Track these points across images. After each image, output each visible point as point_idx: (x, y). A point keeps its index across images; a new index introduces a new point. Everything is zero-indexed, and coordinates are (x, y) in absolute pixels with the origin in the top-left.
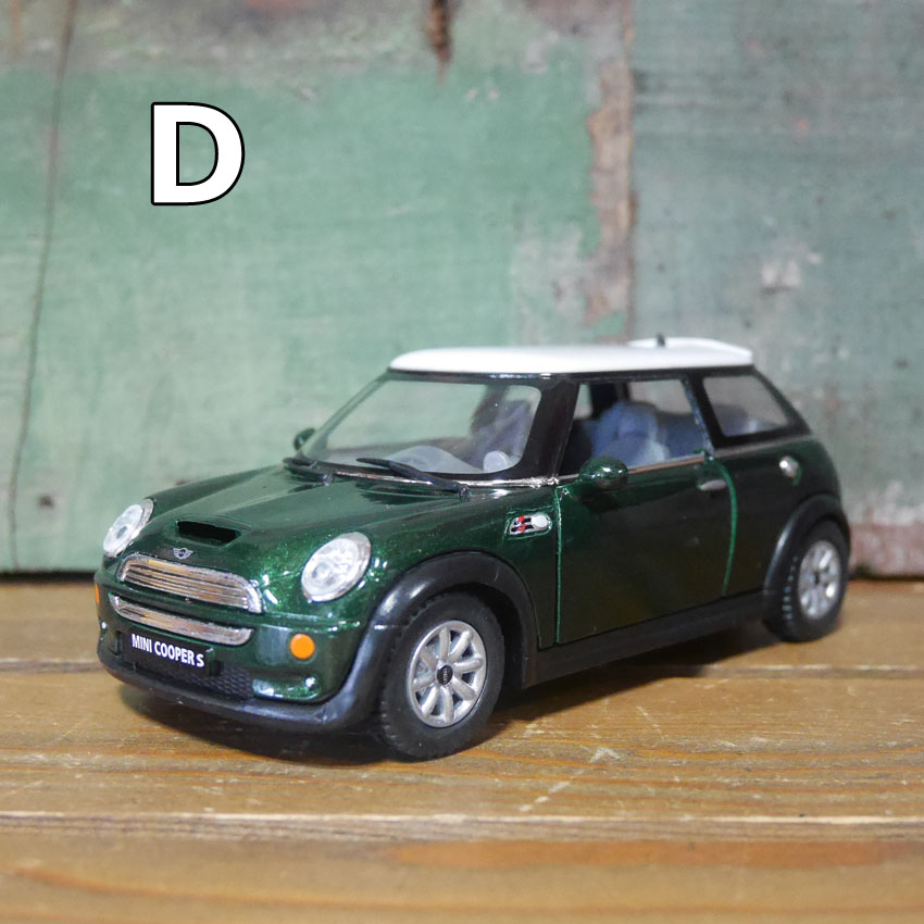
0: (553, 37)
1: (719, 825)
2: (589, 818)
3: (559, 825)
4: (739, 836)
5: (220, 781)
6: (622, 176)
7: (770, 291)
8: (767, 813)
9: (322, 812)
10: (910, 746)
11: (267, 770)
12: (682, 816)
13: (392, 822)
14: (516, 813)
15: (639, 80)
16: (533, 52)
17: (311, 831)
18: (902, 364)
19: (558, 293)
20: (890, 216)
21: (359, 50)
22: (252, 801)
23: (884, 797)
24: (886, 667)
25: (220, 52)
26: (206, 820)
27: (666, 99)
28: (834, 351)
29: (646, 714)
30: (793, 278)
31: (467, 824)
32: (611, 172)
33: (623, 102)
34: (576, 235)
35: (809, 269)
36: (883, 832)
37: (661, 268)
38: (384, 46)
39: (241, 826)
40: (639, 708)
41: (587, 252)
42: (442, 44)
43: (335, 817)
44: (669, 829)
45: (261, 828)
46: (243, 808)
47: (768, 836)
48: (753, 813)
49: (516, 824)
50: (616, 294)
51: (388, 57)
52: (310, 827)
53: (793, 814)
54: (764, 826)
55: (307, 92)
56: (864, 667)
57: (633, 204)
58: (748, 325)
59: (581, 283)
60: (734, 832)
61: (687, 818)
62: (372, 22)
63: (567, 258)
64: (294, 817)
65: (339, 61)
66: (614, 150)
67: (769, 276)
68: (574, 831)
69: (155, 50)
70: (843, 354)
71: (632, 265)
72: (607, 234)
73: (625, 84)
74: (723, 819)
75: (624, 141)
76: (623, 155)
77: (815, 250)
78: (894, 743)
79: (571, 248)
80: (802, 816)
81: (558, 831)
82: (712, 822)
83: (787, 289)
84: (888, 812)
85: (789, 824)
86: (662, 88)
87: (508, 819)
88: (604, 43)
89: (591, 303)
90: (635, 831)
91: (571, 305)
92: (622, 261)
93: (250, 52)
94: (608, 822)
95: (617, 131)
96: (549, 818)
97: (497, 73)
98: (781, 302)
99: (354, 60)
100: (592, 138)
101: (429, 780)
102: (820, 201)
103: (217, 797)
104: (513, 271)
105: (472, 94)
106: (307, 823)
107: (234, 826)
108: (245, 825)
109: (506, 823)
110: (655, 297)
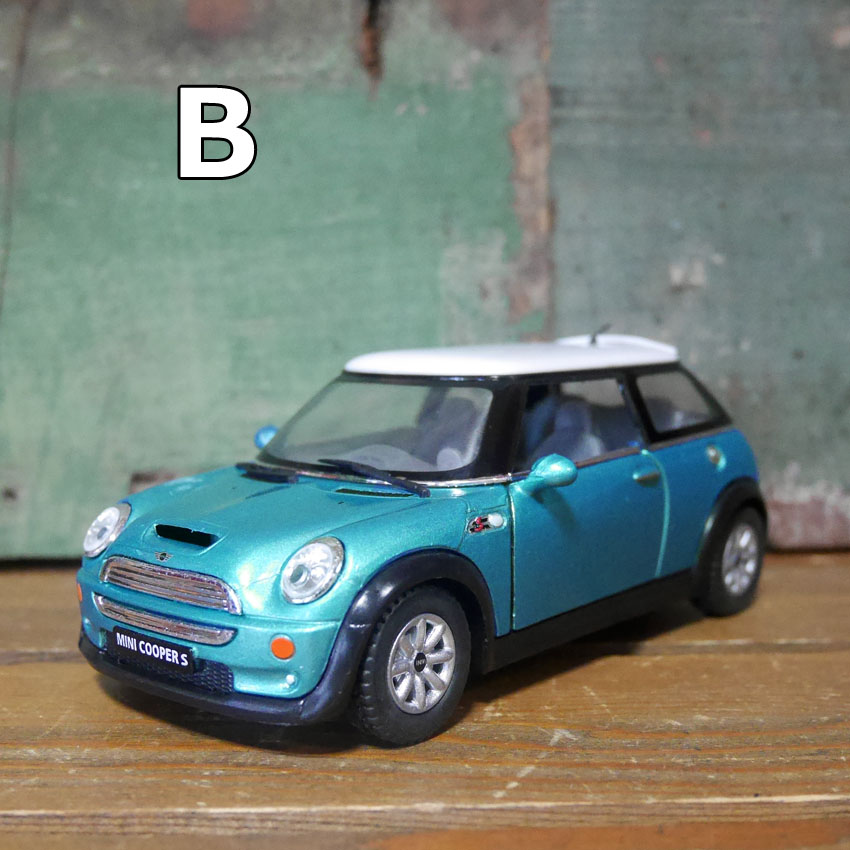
0: (476, 56)
1: (680, 806)
2: (560, 803)
3: (533, 810)
4: (698, 816)
5: (207, 773)
6: (542, 185)
7: (678, 290)
8: (723, 794)
9: (309, 803)
10: (840, 721)
11: (250, 761)
12: (647, 799)
13: (375, 812)
14: (493, 800)
15: (556, 95)
16: (458, 71)
17: (299, 822)
18: (798, 355)
19: (484, 293)
20: (786, 219)
21: (296, 68)
22: (241, 794)
23: (827, 774)
24: (803, 641)
26: (199, 814)
27: (581, 113)
28: (736, 344)
29: (592, 694)
30: (699, 277)
31: (446, 811)
32: (532, 181)
33: (541, 117)
34: (499, 240)
35: (712, 269)
36: (832, 809)
37: (578, 269)
38: (319, 65)
39: (233, 819)
40: (586, 687)
41: (510, 254)
42: (373, 63)
43: (321, 808)
44: (634, 811)
45: (253, 820)
46: (233, 801)
47: (726, 816)
48: (710, 794)
49: (492, 810)
50: (537, 293)
51: (323, 75)
52: (298, 819)
53: (748, 795)
54: (721, 806)
56: (782, 641)
57: (552, 209)
58: (658, 321)
59: (505, 284)
60: (694, 812)
61: (651, 800)
62: (307, 42)
63: (492, 261)
64: (282, 809)
65: (278, 79)
66: (534, 161)
67: (677, 275)
68: (546, 816)
69: (104, 70)
70: (745, 346)
71: (551, 266)
72: (528, 239)
73: (543, 99)
74: (684, 801)
75: (542, 153)
76: (542, 165)
77: (718, 250)
78: (825, 718)
79: (495, 251)
80: (756, 795)
81: (531, 815)
82: (674, 803)
83: (693, 287)
84: (834, 790)
85: (745, 803)
86: (576, 103)
87: (485, 806)
88: (524, 60)
89: (515, 304)
90: (603, 814)
91: (496, 304)
92: (541, 263)
94: (577, 806)
95: (536, 143)
96: (523, 804)
97: (424, 89)
98: (688, 300)
99: (291, 78)
100: (513, 148)
101: (403, 767)
102: (722, 206)
103: (207, 791)
104: (442, 274)
105: (401, 110)
106: (295, 814)
107: (226, 819)
108: (237, 818)
109: (483, 810)
110: (572, 296)
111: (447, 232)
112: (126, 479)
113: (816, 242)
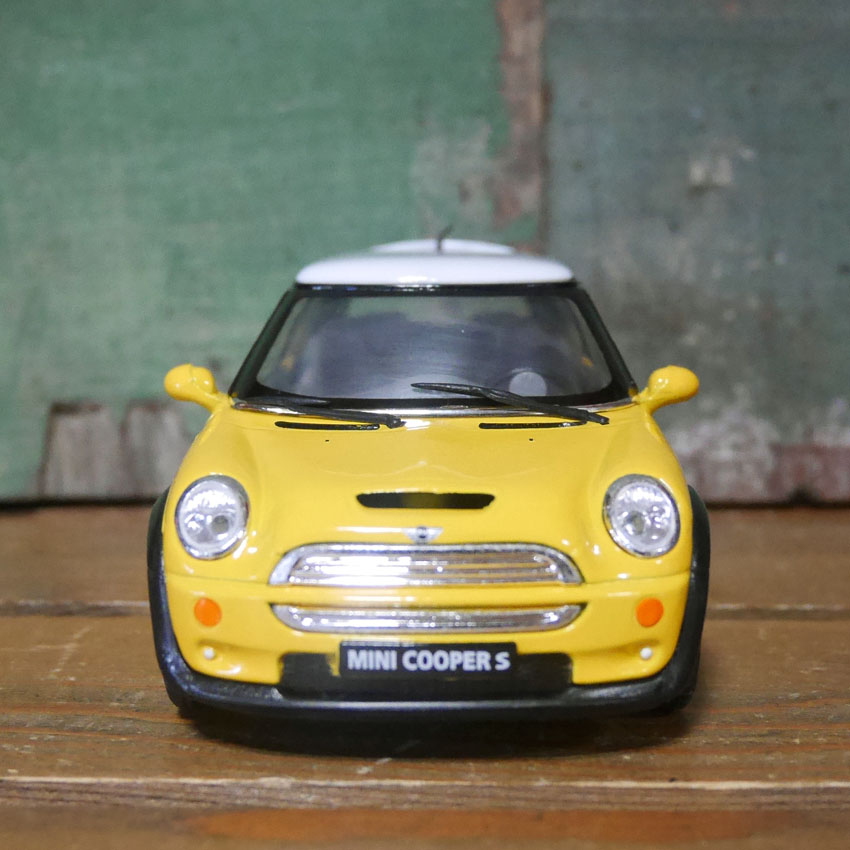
1: (578, 791)
2: (432, 783)
3: (399, 790)
4: (599, 803)
5: (35, 738)
6: (534, 67)
7: (698, 191)
8: (633, 778)
9: (136, 773)
11: (90, 726)
12: (537, 780)
13: (213, 786)
14: (354, 776)
17: (122, 796)
18: (846, 270)
19: (464, 195)
20: (831, 106)
22: (62, 761)
23: (770, 758)
26: (8, 782)
28: (770, 256)
30: (724, 176)
31: (297, 788)
32: (522, 61)
34: (484, 132)
35: (739, 165)
36: (764, 799)
37: (578, 167)
39: (47, 790)
41: (496, 148)
43: (150, 780)
44: (522, 794)
45: (70, 791)
46: (51, 769)
47: (634, 803)
48: (620, 777)
49: (350, 788)
50: (528, 195)
52: (122, 791)
53: (662, 779)
54: (628, 791)
57: (547, 95)
58: (675, 228)
59: (489, 183)
60: (595, 798)
61: (543, 782)
63: (474, 157)
64: (105, 780)
66: (524, 38)
67: (697, 173)
68: (415, 797)
70: (780, 259)
71: (545, 164)
72: (518, 129)
74: (582, 784)
75: (535, 28)
76: (535, 43)
77: (748, 144)
79: (478, 146)
80: (672, 780)
81: (398, 797)
82: (572, 787)
83: (716, 188)
84: (771, 776)
85: (656, 789)
87: (341, 783)
89: (501, 206)
90: (484, 796)
91: (479, 207)
92: (535, 159)
94: (453, 787)
95: (528, 17)
96: (387, 782)
98: (711, 203)
100: (501, 24)
102: (753, 90)
103: (26, 757)
104: (415, 171)
106: (118, 786)
107: (39, 790)
108: (50, 789)
109: (339, 788)
110: (571, 198)
111: (421, 122)
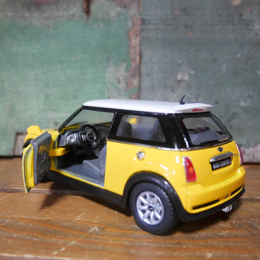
0: (119, 9)
6: (138, 49)
7: (179, 82)
15: (143, 21)
16: (113, 14)
18: (217, 102)
19: (119, 82)
20: (215, 60)
21: (65, 13)
25: (27, 15)
27: (151, 27)
28: (197, 99)
30: (186, 78)
32: (135, 47)
33: (138, 28)
34: (124, 65)
35: (190, 75)
37: (148, 75)
38: (72, 12)
41: (127, 70)
42: (87, 11)
51: (73, 15)
55: (51, 26)
57: (141, 56)
58: (173, 91)
59: (126, 79)
62: (68, 6)
63: (122, 72)
65: (59, 16)
66: (135, 41)
67: (179, 77)
69: (10, 14)
70: (200, 99)
71: (140, 74)
72: (133, 65)
73: (139, 22)
75: (138, 39)
76: (138, 42)
77: (193, 70)
79: (123, 69)
83: (184, 81)
86: (149, 23)
88: (133, 11)
89: (128, 84)
91: (122, 85)
93: (35, 15)
95: (136, 36)
97: (103, 19)
98: (183, 85)
99: (63, 16)
100: (129, 38)
102: (194, 56)
104: (107, 75)
105: (96, 26)
110: (146, 83)
111: (108, 63)
112: (14, 134)
113: (224, 67)
